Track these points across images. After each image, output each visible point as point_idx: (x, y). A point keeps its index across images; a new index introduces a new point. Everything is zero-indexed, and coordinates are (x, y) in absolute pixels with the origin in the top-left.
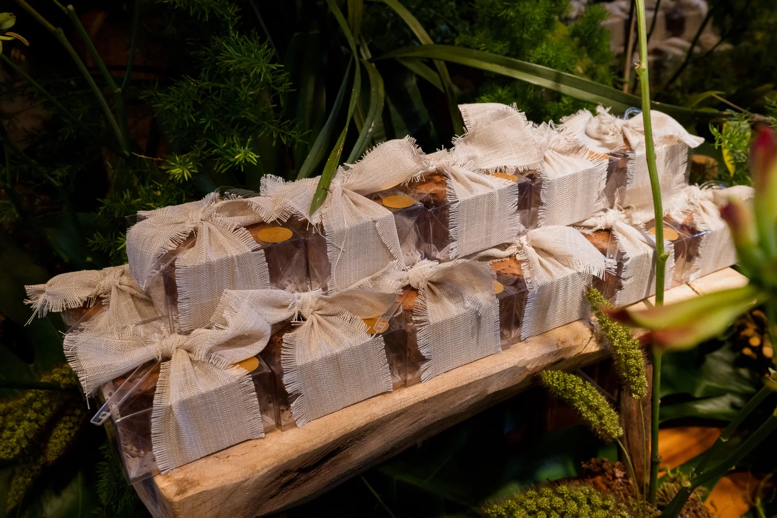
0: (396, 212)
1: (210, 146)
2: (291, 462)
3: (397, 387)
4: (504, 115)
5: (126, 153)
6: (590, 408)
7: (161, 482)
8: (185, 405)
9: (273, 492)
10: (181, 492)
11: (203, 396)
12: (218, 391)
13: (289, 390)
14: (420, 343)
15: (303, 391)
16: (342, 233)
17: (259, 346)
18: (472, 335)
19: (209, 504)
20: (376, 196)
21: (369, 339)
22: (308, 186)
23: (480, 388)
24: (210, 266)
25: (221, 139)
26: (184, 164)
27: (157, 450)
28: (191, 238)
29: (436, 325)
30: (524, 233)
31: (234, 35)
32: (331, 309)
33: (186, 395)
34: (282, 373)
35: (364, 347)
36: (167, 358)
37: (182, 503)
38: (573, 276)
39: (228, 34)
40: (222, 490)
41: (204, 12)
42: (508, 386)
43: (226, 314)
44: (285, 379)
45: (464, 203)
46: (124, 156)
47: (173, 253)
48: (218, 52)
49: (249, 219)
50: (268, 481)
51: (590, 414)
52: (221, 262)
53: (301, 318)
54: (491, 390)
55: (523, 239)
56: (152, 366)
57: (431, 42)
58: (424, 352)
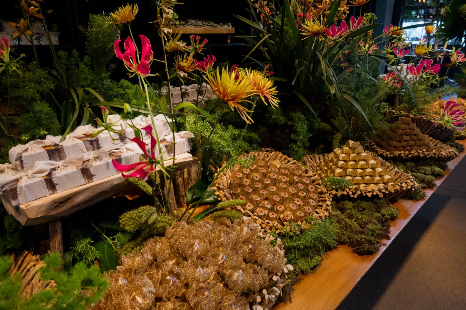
0: (83, 141)
1: (34, 131)
2: (56, 200)
3: (87, 184)
4: (116, 117)
5: (8, 135)
6: (143, 186)
7: (21, 206)
8: (27, 186)
9: (53, 208)
10: (26, 207)
11: (31, 184)
12: (35, 183)
13: (55, 182)
14: (91, 171)
15: (59, 183)
16: (68, 147)
17: (47, 173)
18: (107, 169)
19: (34, 210)
20: (80, 138)
21: (76, 170)
22: (60, 137)
23: (111, 183)
24: (32, 155)
25: (37, 129)
26: (26, 136)
27: (19, 198)
28: (26, 150)
29: (95, 167)
30: (123, 146)
31: (39, 102)
32: (66, 165)
33: (26, 184)
34: (52, 178)
35: (75, 172)
36: (21, 178)
37: (27, 210)
38: (135, 154)
39: (37, 102)
40: (38, 206)
41: (28, 97)
42: (120, 182)
43: (36, 165)
44: (53, 180)
45: (103, 138)
46: (8, 136)
47: (21, 153)
48: (34, 107)
49: (43, 145)
50: (50, 204)
51: (143, 188)
52: (34, 154)
53: (58, 167)
54: (115, 183)
55: (123, 147)
56: (17, 180)
57: (104, 101)
58: (92, 173)
